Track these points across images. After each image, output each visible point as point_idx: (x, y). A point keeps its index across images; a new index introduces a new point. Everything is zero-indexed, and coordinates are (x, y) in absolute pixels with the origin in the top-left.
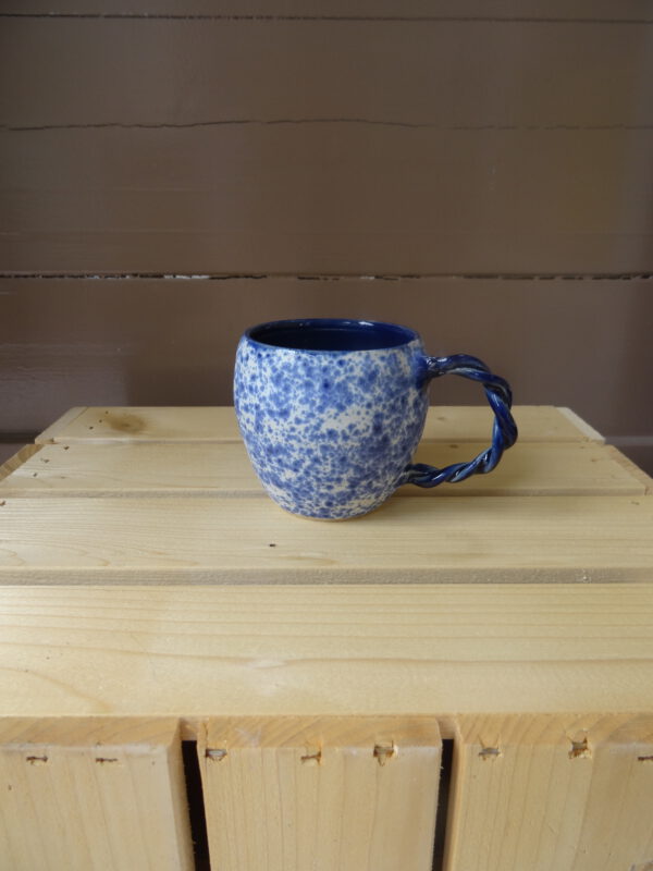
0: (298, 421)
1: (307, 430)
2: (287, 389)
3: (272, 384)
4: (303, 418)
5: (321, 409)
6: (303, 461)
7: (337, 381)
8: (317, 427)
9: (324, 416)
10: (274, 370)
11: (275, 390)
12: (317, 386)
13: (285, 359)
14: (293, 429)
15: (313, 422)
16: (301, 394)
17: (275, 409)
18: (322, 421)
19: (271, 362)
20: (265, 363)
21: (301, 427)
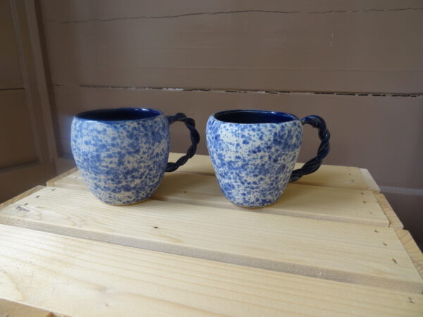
0: (144, 153)
1: (148, 156)
2: (137, 139)
3: (128, 139)
4: (146, 150)
5: (153, 145)
6: (145, 172)
7: (156, 130)
8: (152, 154)
9: (154, 147)
10: (128, 132)
11: (131, 141)
12: (150, 134)
13: (132, 126)
14: (142, 158)
15: (151, 151)
16: (144, 140)
17: (132, 150)
18: (154, 150)
19: (125, 128)
20: (121, 130)
21: (145, 156)
